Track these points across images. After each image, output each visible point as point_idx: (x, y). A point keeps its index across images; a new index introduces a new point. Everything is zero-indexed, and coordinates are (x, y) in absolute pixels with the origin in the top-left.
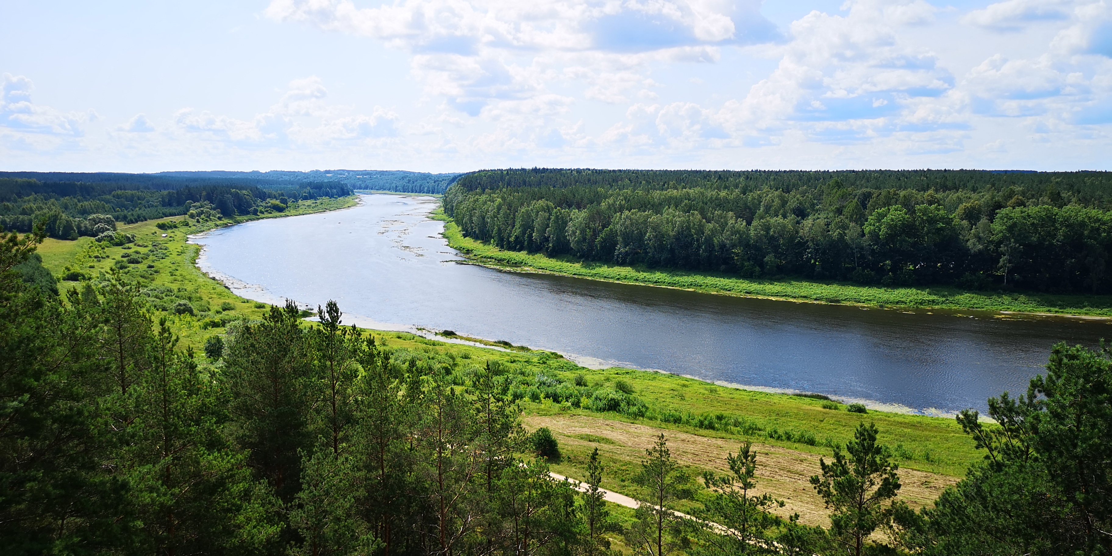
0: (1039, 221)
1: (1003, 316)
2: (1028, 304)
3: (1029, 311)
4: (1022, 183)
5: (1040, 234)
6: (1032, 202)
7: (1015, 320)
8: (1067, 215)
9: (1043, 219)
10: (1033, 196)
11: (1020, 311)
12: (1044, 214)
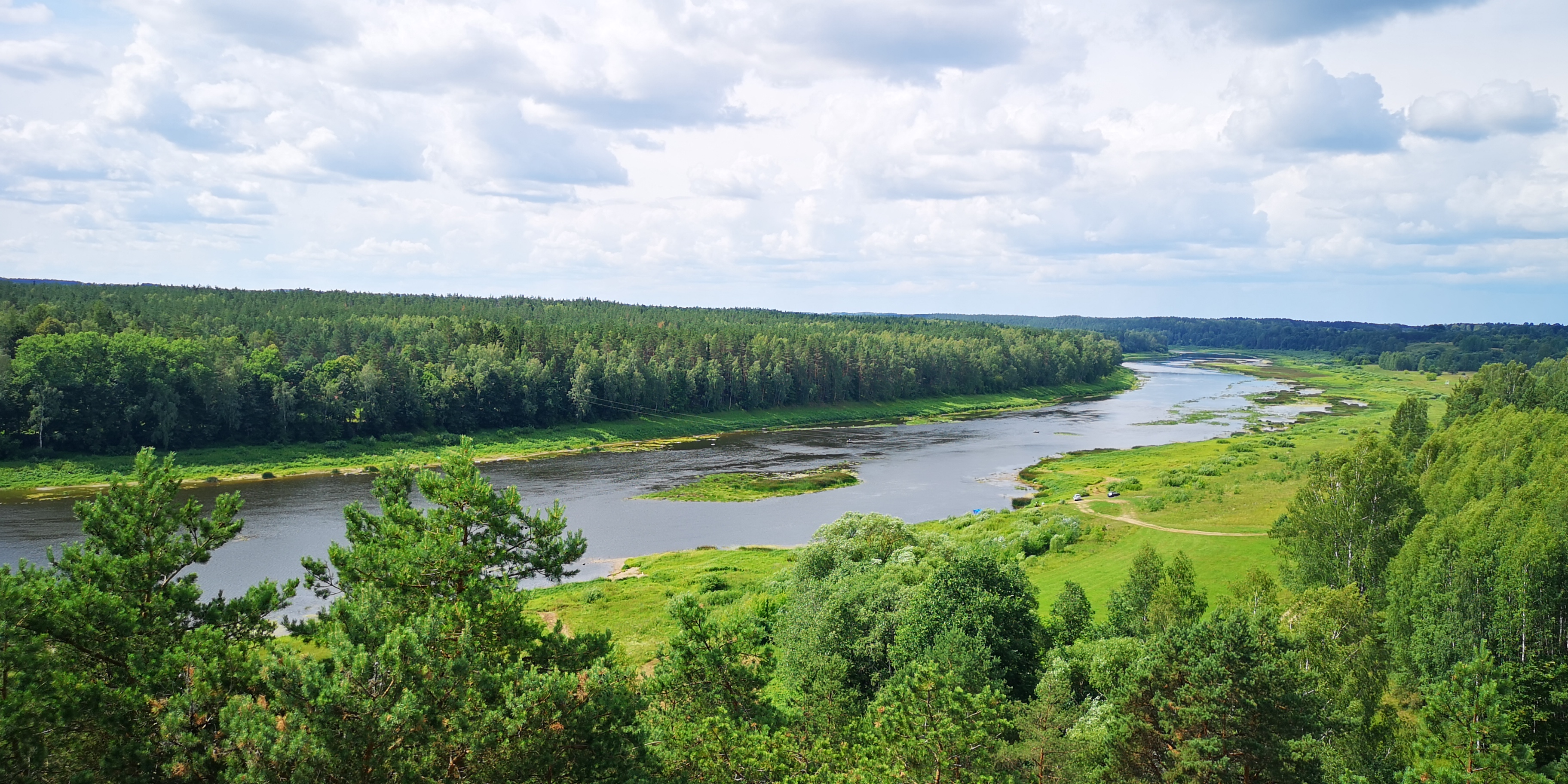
0: (83, 354)
1: (41, 495)
2: (76, 473)
3: (80, 483)
4: (58, 299)
5: (86, 371)
6: (72, 327)
7: (59, 498)
8: (121, 344)
9: (89, 352)
10: (74, 319)
11: (65, 484)
12: (90, 342)
